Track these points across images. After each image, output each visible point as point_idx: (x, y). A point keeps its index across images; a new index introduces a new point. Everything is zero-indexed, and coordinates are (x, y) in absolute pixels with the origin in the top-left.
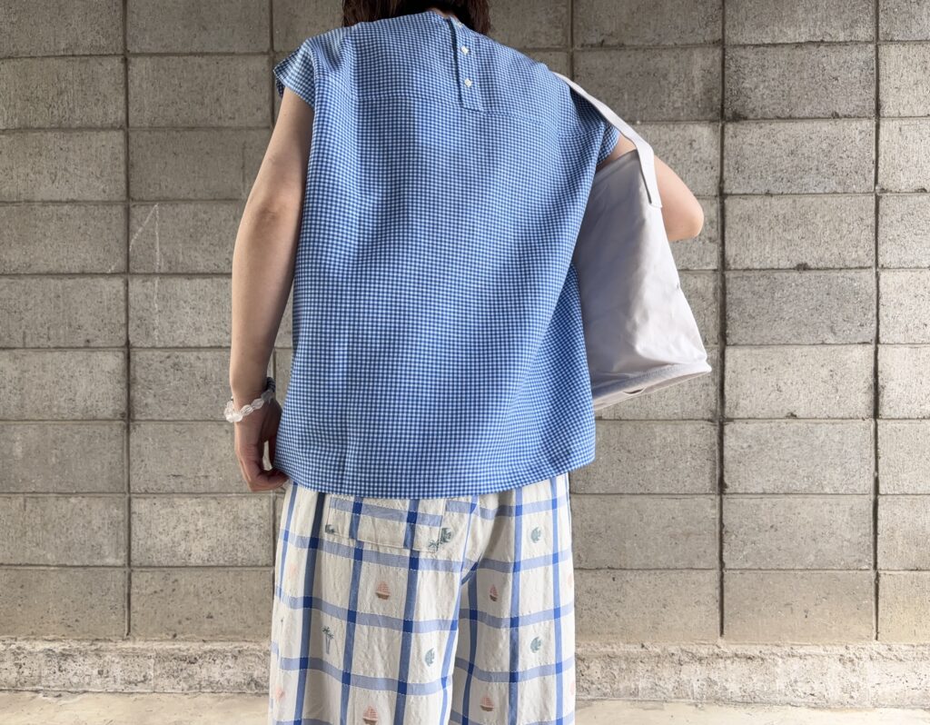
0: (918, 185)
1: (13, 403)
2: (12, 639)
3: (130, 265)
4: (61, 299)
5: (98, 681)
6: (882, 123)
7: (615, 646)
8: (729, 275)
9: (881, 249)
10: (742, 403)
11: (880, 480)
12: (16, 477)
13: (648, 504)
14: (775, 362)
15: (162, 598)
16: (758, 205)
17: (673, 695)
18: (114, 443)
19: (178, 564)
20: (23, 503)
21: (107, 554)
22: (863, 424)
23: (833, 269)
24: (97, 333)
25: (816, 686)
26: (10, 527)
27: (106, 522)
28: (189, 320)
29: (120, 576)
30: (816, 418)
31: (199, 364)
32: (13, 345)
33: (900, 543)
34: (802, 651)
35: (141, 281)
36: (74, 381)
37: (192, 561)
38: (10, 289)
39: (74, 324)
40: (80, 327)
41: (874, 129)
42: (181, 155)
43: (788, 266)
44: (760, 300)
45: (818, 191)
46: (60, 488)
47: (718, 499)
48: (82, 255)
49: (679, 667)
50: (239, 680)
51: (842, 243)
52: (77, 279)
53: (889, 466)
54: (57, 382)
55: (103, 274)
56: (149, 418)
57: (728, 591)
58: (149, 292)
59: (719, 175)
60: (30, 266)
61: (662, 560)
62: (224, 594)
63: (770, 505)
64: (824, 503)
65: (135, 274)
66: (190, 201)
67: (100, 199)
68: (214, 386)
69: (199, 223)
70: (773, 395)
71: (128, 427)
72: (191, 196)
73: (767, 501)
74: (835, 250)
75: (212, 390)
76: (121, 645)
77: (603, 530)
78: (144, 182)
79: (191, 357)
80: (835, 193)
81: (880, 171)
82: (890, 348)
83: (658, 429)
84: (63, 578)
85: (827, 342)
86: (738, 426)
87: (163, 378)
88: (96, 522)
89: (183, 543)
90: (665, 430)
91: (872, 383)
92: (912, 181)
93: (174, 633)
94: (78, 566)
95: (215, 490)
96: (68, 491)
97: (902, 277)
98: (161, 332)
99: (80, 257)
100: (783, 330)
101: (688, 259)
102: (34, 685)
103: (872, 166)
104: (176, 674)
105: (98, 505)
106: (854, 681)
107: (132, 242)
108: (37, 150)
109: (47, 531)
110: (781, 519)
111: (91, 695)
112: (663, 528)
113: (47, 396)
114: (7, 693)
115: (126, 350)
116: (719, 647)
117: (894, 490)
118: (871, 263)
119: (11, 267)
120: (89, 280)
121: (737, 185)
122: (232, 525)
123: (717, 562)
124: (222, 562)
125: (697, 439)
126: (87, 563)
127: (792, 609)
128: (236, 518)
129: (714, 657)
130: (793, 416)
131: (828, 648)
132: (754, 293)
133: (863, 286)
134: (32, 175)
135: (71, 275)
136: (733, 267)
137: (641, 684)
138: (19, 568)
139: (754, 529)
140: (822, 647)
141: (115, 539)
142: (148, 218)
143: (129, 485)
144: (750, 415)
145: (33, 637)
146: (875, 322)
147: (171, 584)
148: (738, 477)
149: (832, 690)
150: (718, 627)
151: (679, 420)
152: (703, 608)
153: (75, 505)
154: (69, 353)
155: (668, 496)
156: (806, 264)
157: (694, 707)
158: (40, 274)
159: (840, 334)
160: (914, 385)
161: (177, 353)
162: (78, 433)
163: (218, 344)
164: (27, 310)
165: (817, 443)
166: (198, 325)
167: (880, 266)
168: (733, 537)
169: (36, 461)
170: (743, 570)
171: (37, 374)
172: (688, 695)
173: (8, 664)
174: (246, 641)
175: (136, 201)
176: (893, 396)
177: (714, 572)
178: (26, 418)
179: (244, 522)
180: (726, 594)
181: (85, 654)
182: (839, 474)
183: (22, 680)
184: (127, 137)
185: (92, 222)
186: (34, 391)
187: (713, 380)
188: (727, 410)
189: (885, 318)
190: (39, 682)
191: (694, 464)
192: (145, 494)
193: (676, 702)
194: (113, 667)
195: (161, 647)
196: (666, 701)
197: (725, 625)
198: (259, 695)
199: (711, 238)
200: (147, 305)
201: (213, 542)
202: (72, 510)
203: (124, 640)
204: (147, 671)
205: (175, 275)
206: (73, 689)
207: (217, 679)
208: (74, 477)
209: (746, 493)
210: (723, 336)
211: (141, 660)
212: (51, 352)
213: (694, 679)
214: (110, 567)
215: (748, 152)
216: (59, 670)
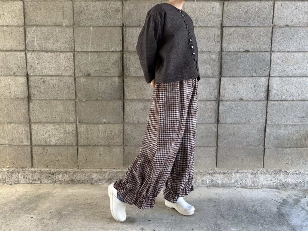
0: (286, 24)
3: (27, 48)
4: (5, 59)
5: (24, 180)
6: (276, 3)
8: (223, 53)
9: (273, 45)
10: (226, 95)
11: (267, 120)
14: (237, 82)
15: (43, 155)
16: (234, 30)
17: (201, 184)
18: (24, 107)
19: (48, 144)
21: (24, 141)
22: (263, 102)
23: (257, 52)
24: (17, 70)
25: (244, 181)
27: (24, 131)
28: (47, 67)
29: (29, 148)
30: (249, 100)
31: (52, 81)
33: (272, 139)
34: (240, 171)
35: (31, 53)
36: (10, 86)
39: (9, 67)
40: (11, 68)
41: (273, 4)
42: (42, 10)
43: (242, 51)
44: (233, 62)
45: (254, 25)
46: (8, 121)
47: (217, 125)
49: (203, 176)
50: (68, 179)
51: (260, 43)
52: (10, 52)
53: (270, 115)
54: (5, 87)
55: (18, 51)
56: (36, 98)
58: (34, 57)
59: (221, 20)
62: (62, 154)
63: (233, 127)
64: (250, 127)
65: (28, 50)
66: (46, 26)
67: (15, 25)
68: (57, 88)
69: (49, 34)
70: (236, 93)
71: (29, 101)
72: (46, 24)
73: (232, 126)
74: (258, 46)
75: (56, 89)
76: (29, 169)
78: (30, 19)
79: (49, 79)
80: (259, 26)
81: (274, 19)
82: (273, 78)
84: (11, 148)
85: (254, 76)
86: (224, 103)
87: (40, 86)
88: (20, 132)
90: (201, 104)
91: (267, 89)
92: (284, 22)
93: (47, 166)
94: (15, 145)
95: (58, 122)
96: (11, 121)
97: (279, 55)
98: (39, 70)
99: (10, 45)
100: (240, 72)
101: (210, 48)
102: (3, 181)
103: (271, 17)
104: (48, 178)
105: (21, 126)
106: (255, 180)
107: (27, 40)
109: (5, 134)
110: (236, 132)
111: (21, 184)
112: (199, 134)
113: (2, 91)
115: (27, 76)
116: (215, 170)
117: (271, 123)
118: (269, 50)
120: (13, 53)
121: (227, 23)
122: (64, 132)
123: (216, 145)
124: (61, 144)
125: (211, 106)
126: (18, 144)
127: (238, 159)
128: (65, 130)
129: (214, 173)
130: (241, 99)
131: (248, 170)
132: (231, 60)
133: (266, 57)
135: (8, 51)
136: (225, 51)
139: (228, 135)
140: (246, 170)
141: (27, 137)
142: (32, 32)
143: (30, 120)
144: (228, 99)
145: (2, 167)
146: (269, 69)
147: (45, 151)
148: (223, 118)
149: (249, 183)
150: (215, 164)
151: (205, 100)
152: (211, 158)
153: (13, 126)
154: (8, 77)
155: (201, 124)
156: (248, 50)
157: (207, 188)
159: (258, 73)
160: (280, 90)
161: (44, 77)
162: (13, 103)
163: (57, 75)
165: (249, 108)
166: (50, 68)
167: (272, 51)
168: (221, 137)
170: (223, 147)
172: (205, 184)
174: (69, 168)
175: (28, 25)
176: (273, 93)
177: (215, 148)
179: (68, 132)
180: (218, 154)
181: (19, 172)
182: (255, 118)
184: (24, 4)
185: (13, 33)
187: (217, 88)
188: (221, 97)
189: (272, 68)
190: (5, 180)
191: (209, 114)
192: (36, 123)
193: (202, 186)
194: (28, 176)
195: (42, 170)
196: (198, 186)
197: (217, 164)
198: (74, 184)
199: (218, 41)
200: (33, 61)
201: (58, 138)
202: (12, 128)
203: (31, 168)
204: (39, 177)
205: (42, 51)
206: (16, 182)
207: (61, 179)
208: (12, 117)
209: (225, 124)
210: (221, 74)
211: (37, 174)
212: (2, 76)
213: (207, 179)
214: (26, 145)
215: (231, 12)
216: (11, 177)
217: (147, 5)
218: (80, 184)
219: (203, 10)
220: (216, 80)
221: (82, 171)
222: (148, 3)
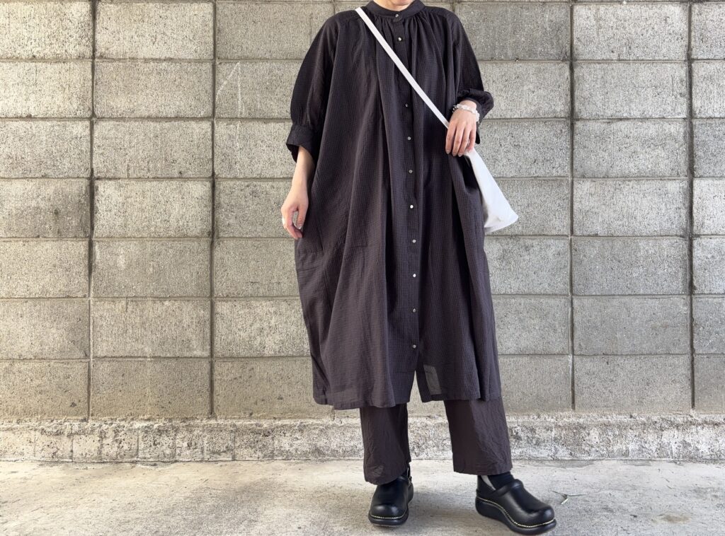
1: (118, 224)
2: (112, 419)
3: (216, 111)
4: (159, 139)
5: (188, 452)
7: (609, 417)
8: (696, 122)
10: (707, 222)
12: (119, 284)
13: (634, 303)
15: (241, 383)
16: (718, 68)
17: (656, 455)
18: (201, 256)
19: (255, 354)
20: (125, 306)
21: (195, 347)
24: (188, 166)
26: (113, 326)
27: (194, 320)
28: (265, 157)
29: (206, 365)
31: (273, 192)
32: (118, 176)
35: (225, 124)
36: (168, 206)
37: (266, 352)
38: (117, 130)
39: (170, 159)
40: (174, 161)
42: (259, 23)
44: (720, 142)
46: (156, 293)
47: (689, 297)
48: (177, 103)
49: (660, 432)
50: (306, 449)
52: (173, 122)
54: (155, 207)
55: (194, 119)
56: (231, 235)
57: (698, 372)
58: (232, 133)
59: (687, 44)
60: (133, 112)
61: (646, 347)
62: (293, 379)
65: (219, 118)
66: (267, 60)
67: (192, 57)
69: (274, 78)
71: (212, 243)
72: (267, 56)
76: (205, 422)
77: (599, 324)
78: (229, 44)
79: (266, 186)
83: (642, 244)
84: (158, 367)
86: (704, 241)
87: (243, 203)
88: (186, 321)
89: (258, 337)
90: (648, 244)
93: (251, 412)
94: (170, 358)
95: (286, 294)
96: (163, 295)
98: (242, 166)
99: (175, 104)
101: (664, 110)
102: (132, 457)
104: (253, 445)
105: (188, 307)
107: (219, 93)
108: (140, 17)
109: (145, 329)
111: (182, 464)
112: (646, 322)
113: (146, 217)
114: (108, 465)
115: (212, 179)
116: (692, 417)
119: (117, 111)
120: (182, 123)
121: (701, 52)
123: (689, 349)
124: (290, 353)
125: (673, 251)
126: (178, 355)
129: (689, 423)
132: (715, 136)
134: (136, 37)
135: (168, 119)
136: (699, 116)
137: (631, 447)
138: (120, 359)
139: (717, 322)
141: (201, 335)
142: (232, 72)
143: (212, 291)
144: (713, 232)
145: (131, 417)
147: (248, 371)
148: (704, 281)
150: (690, 400)
151: (657, 236)
152: (678, 385)
153: (168, 307)
154: (164, 183)
155: (649, 297)
157: (674, 464)
158: (142, 118)
161: (255, 183)
162: (171, 248)
164: (130, 147)
166: (272, 160)
169: (136, 271)
170: (709, 355)
171: (138, 199)
172: (668, 455)
173: (109, 441)
174: (310, 418)
175: (222, 59)
177: (687, 356)
178: (129, 235)
180: (696, 374)
181: (177, 430)
183: (122, 454)
184: (215, 8)
185: (186, 76)
186: (135, 214)
187: (684, 204)
188: (695, 228)
190: (137, 454)
191: (670, 271)
192: (227, 298)
193: (659, 461)
194: (201, 440)
195: (240, 423)
196: (651, 460)
197: (696, 399)
198: (322, 461)
199: (681, 94)
200: (230, 143)
201: (284, 337)
202: (166, 312)
203: (209, 418)
204: (230, 442)
205: (254, 119)
206: (166, 460)
207: (287, 449)
208: (168, 285)
209: (710, 294)
210: (691, 172)
211: (223, 434)
212: (150, 181)
213: (673, 442)
214: (197, 358)
215: (710, 27)
216: (154, 444)
217: (511, 12)
218: (339, 462)
219: (643, 24)
220: (681, 185)
221: (343, 424)
222: (512, 7)
